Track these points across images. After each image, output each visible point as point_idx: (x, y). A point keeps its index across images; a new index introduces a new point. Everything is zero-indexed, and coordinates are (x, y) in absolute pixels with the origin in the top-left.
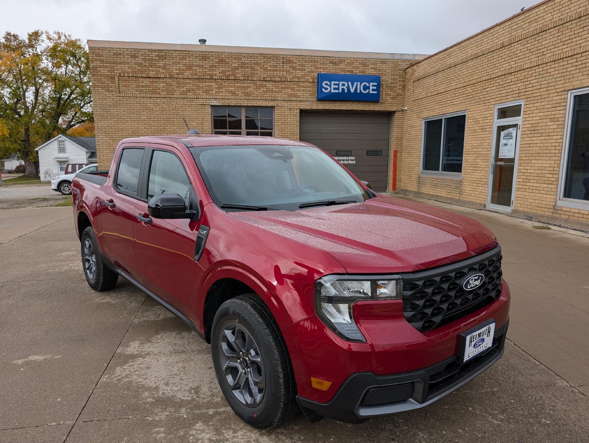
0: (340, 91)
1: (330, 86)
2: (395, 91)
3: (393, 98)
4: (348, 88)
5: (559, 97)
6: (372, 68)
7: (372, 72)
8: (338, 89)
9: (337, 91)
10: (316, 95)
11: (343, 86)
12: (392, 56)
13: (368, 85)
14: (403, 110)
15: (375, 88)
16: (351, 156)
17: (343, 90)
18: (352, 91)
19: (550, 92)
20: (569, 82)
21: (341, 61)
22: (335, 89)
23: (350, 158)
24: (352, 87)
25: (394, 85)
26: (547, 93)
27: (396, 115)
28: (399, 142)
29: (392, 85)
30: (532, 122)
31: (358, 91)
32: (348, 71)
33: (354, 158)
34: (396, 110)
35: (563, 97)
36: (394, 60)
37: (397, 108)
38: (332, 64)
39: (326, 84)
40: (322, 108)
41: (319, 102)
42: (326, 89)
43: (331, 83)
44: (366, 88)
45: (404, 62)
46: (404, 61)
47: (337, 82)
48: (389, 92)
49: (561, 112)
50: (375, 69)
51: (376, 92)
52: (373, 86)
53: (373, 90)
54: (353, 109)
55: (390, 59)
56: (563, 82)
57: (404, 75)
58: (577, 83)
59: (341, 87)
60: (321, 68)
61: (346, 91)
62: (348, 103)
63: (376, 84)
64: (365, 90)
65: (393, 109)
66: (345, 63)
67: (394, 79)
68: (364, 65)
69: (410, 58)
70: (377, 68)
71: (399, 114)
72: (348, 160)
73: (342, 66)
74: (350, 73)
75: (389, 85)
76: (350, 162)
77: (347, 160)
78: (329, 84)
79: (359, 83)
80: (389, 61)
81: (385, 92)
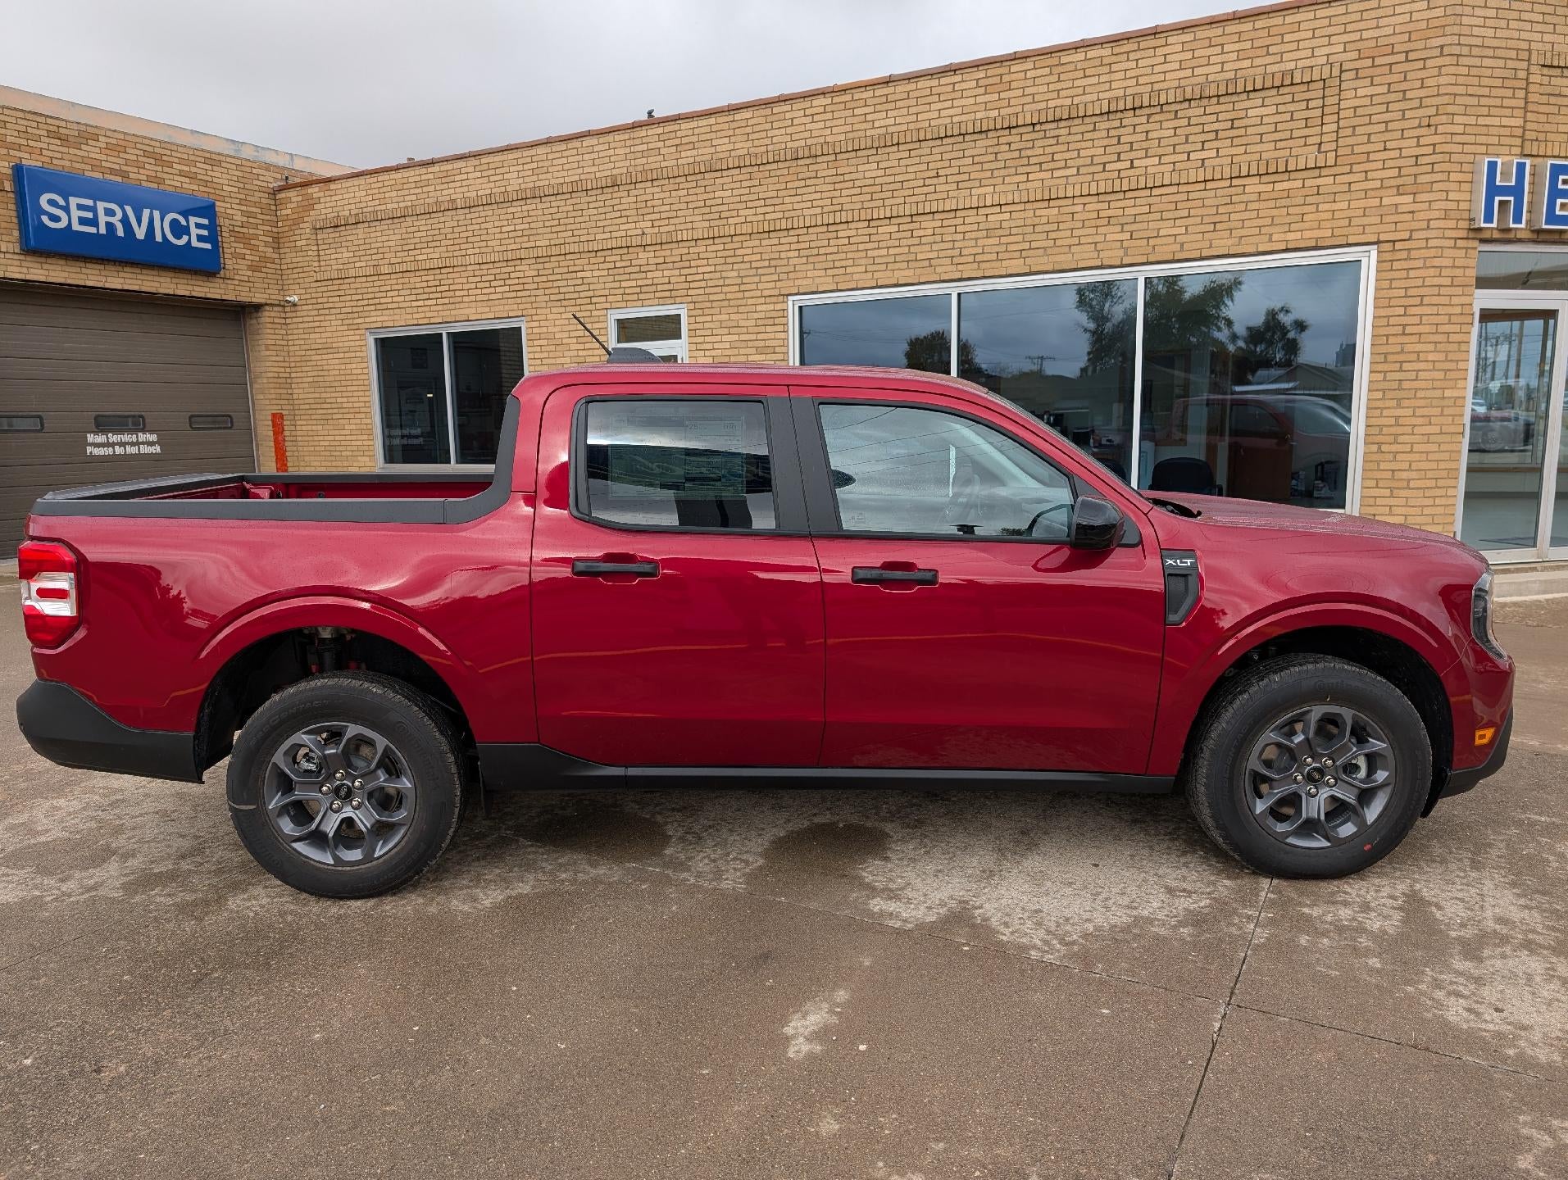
0: (103, 230)
1: (67, 209)
2: (254, 249)
3: (254, 268)
4: (125, 221)
5: (771, 307)
6: (181, 174)
7: (185, 186)
8: (94, 222)
9: (93, 230)
10: (16, 233)
11: (109, 216)
12: (232, 147)
13: (184, 223)
14: (283, 305)
15: (205, 233)
16: (143, 431)
17: (109, 225)
18: (140, 234)
19: (747, 294)
20: (788, 279)
21: (87, 135)
22: (82, 221)
23: (142, 437)
24: (139, 226)
25: (252, 231)
26: (740, 295)
27: (267, 316)
28: (284, 391)
29: (245, 230)
30: (714, 353)
31: (159, 238)
32: (112, 171)
33: (153, 437)
34: (263, 301)
35: (778, 307)
36: (241, 159)
37: (267, 296)
38: (59, 142)
39: (52, 202)
40: (43, 279)
41: (29, 258)
42: (56, 219)
43: (67, 201)
44: (179, 230)
45: (267, 170)
46: (268, 167)
47: (90, 203)
48: (240, 248)
49: (779, 335)
50: (193, 177)
51: (208, 246)
52: (198, 226)
53: (200, 238)
54: (144, 289)
55: (230, 157)
56: (775, 277)
57: (273, 208)
58: (805, 282)
59: (103, 219)
60: (19, 148)
61: (120, 233)
62: (127, 269)
63: (205, 222)
64: (179, 237)
65: (258, 298)
66: (98, 144)
67: (249, 215)
68: (159, 160)
69: (282, 161)
70: (199, 177)
71: (273, 314)
72: (137, 444)
73: (92, 151)
74: (119, 179)
75: (236, 229)
76: (145, 449)
77: (133, 444)
78: (61, 202)
79: (157, 214)
80: (228, 160)
81: (230, 248)
